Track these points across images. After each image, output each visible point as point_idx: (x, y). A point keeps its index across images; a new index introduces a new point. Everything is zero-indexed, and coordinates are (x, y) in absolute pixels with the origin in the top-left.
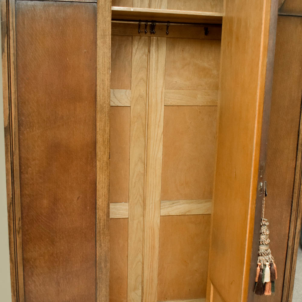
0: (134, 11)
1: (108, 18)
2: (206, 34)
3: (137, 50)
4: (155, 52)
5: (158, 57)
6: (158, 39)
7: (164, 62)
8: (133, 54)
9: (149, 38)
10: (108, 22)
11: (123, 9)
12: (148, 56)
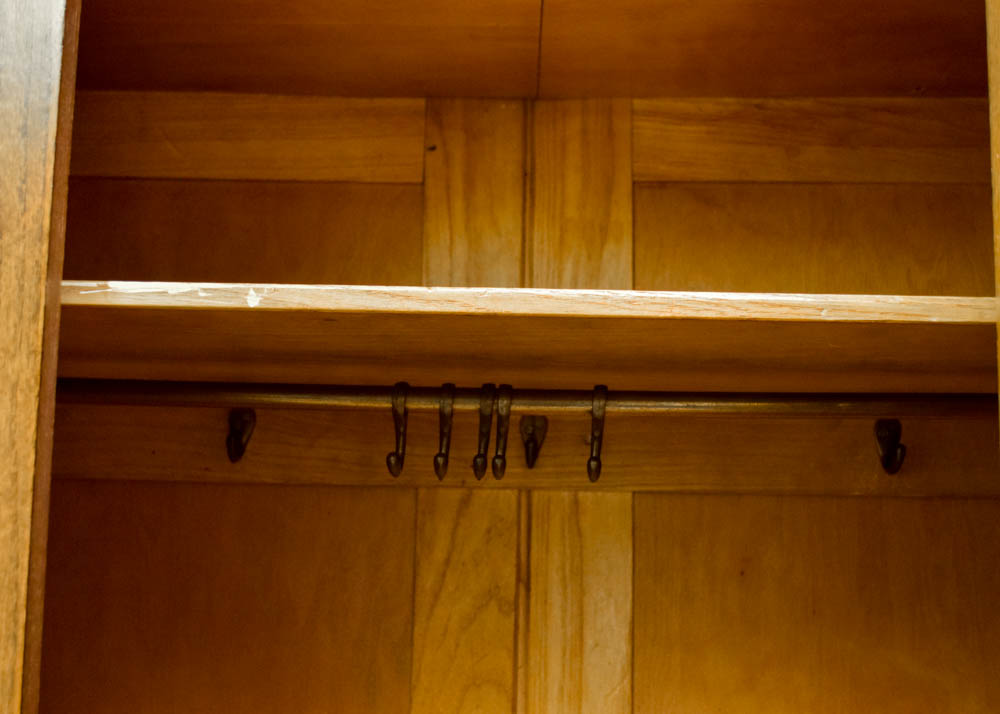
0: (270, 305)
1: (16, 364)
2: (891, 463)
3: (444, 575)
4: (565, 588)
5: (581, 614)
6: (576, 502)
7: (624, 648)
8: (424, 600)
9: (524, 495)
10: (14, 396)
11: (185, 294)
12: (516, 609)
